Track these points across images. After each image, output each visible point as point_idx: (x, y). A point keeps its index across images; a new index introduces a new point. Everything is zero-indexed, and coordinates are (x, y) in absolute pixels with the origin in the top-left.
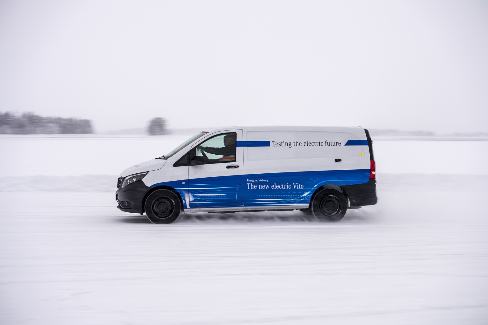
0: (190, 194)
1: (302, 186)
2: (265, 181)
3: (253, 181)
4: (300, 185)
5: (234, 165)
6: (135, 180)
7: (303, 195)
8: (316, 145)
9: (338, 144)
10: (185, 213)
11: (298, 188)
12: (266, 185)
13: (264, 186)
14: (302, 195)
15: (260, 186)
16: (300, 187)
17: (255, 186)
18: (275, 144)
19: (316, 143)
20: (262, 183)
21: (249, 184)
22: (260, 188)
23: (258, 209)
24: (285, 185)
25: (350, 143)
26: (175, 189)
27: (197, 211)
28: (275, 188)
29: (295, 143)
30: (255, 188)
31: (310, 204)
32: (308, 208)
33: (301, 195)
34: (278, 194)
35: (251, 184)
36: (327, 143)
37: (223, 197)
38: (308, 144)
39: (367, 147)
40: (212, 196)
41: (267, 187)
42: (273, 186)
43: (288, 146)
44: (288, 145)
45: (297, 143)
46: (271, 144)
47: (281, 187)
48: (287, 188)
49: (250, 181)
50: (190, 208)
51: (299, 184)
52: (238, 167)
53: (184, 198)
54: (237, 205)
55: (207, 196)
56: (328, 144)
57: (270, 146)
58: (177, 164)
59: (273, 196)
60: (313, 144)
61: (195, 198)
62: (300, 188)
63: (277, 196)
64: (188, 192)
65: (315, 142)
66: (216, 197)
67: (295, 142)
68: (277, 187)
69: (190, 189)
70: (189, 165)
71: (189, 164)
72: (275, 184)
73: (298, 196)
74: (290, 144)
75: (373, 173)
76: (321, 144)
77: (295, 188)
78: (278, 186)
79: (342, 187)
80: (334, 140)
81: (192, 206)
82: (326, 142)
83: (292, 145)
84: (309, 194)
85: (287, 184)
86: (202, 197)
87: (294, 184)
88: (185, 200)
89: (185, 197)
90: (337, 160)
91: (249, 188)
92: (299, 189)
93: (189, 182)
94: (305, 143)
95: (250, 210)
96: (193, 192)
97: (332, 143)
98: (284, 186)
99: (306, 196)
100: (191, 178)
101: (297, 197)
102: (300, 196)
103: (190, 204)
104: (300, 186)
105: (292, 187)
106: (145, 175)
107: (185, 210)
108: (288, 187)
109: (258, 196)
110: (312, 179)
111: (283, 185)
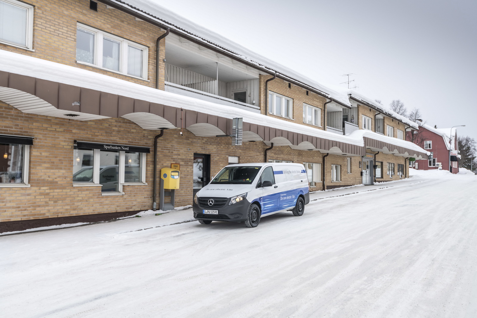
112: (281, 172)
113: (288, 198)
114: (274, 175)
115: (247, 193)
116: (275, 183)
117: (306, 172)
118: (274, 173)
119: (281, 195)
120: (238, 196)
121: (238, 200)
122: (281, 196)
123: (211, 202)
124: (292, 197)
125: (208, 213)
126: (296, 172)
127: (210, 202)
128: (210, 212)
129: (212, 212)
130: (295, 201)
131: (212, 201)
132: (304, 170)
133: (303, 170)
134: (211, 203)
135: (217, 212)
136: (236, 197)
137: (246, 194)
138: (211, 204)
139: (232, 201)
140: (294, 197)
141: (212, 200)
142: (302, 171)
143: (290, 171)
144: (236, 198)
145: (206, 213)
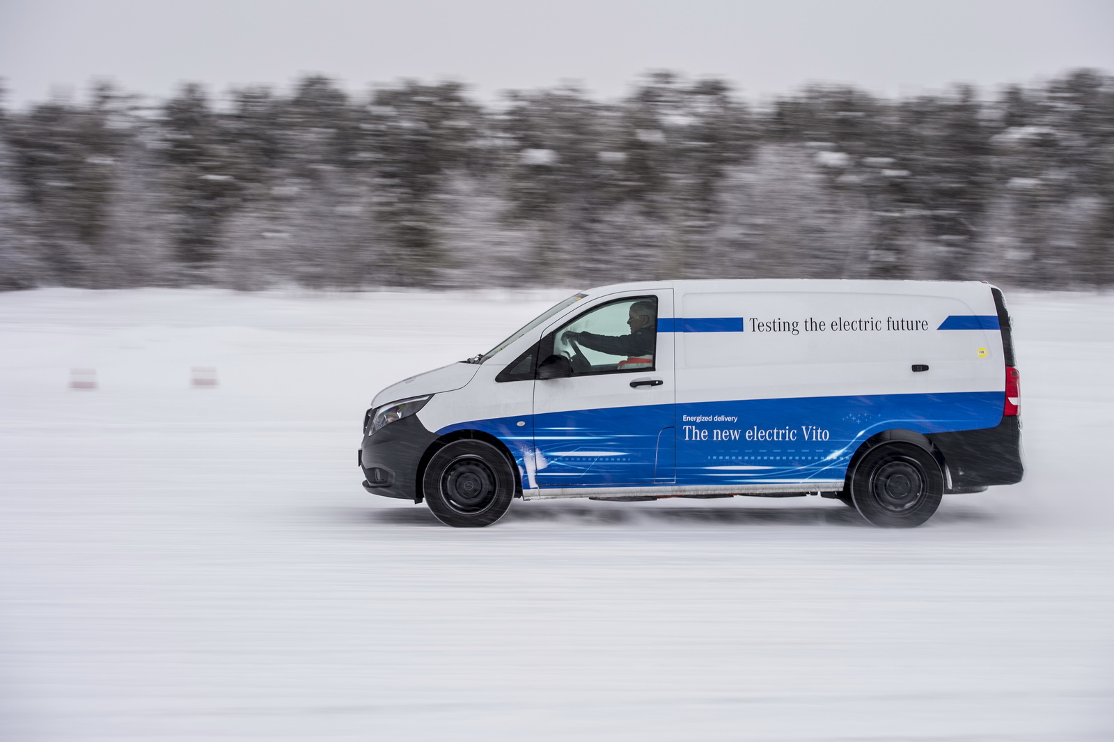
0: (538, 452)
1: (826, 433)
2: (729, 419)
3: (699, 419)
4: (819, 431)
5: (649, 378)
6: (399, 415)
7: (829, 458)
8: (863, 327)
9: (920, 325)
10: (525, 499)
11: (814, 439)
12: (731, 431)
13: (726, 433)
14: (825, 457)
15: (717, 433)
16: (821, 437)
17: (705, 432)
18: (757, 326)
19: (863, 324)
20: (723, 426)
21: (687, 427)
22: (717, 438)
23: (713, 493)
24: (781, 432)
25: (953, 323)
26: (498, 438)
27: (555, 496)
28: (755, 439)
29: (809, 324)
30: (705, 437)
31: (848, 479)
32: (841, 490)
33: (822, 458)
34: (762, 455)
35: (694, 427)
36: (891, 323)
37: (621, 461)
38: (841, 325)
39: (997, 334)
40: (593, 458)
41: (735, 435)
42: (749, 433)
43: (791, 329)
44: (791, 327)
45: (814, 324)
46: (747, 325)
47: (771, 435)
48: (787, 439)
49: (692, 419)
50: (537, 488)
51: (817, 429)
52: (660, 383)
53: (523, 460)
54: (657, 481)
55: (581, 457)
56: (894, 325)
57: (742, 331)
58: (506, 376)
59: (750, 458)
60: (856, 326)
61: (549, 462)
62: (819, 439)
63: (759, 458)
64: (533, 445)
65: (860, 321)
66: (604, 461)
67: (809, 320)
68: (759, 434)
69: (536, 438)
70: (535, 379)
71: (535, 376)
72: (755, 427)
73: (816, 458)
74: (795, 325)
75: (1013, 401)
76: (875, 326)
77: (806, 438)
78: (762, 433)
79: (931, 438)
80: (910, 317)
81: (543, 482)
82: (888, 321)
83: (801, 327)
84: (844, 455)
85: (785, 429)
86: (567, 459)
87: (804, 428)
88: (524, 467)
89: (525, 459)
90: (917, 368)
91: (687, 439)
92: (817, 441)
93: (535, 423)
94: (834, 324)
95: (692, 493)
96: (545, 447)
97: (905, 324)
98: (778, 433)
99: (835, 460)
100: (540, 410)
101: (813, 461)
102: (819, 459)
103: (536, 476)
104: (821, 433)
105: (800, 434)
106: (425, 402)
107: (525, 491)
108: (790, 436)
109: (712, 458)
110: (851, 415)
111: (775, 431)
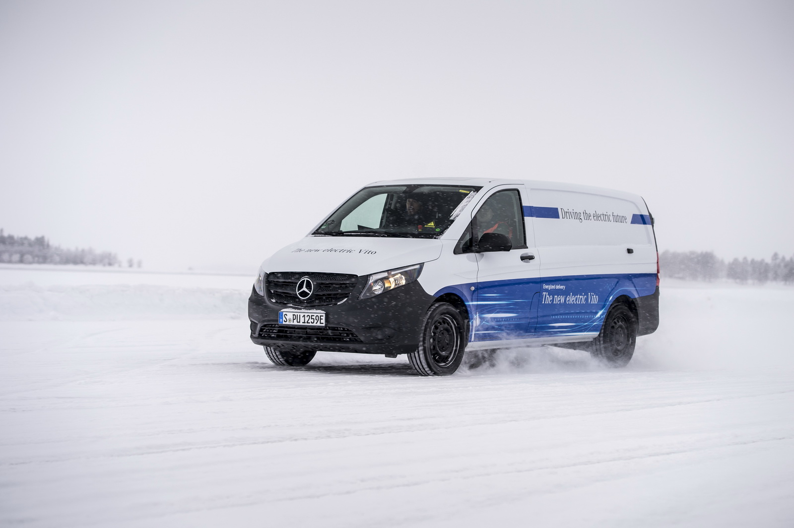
112: (551, 213)
113: (571, 299)
114: (526, 218)
115: (422, 265)
116: (524, 246)
117: (652, 223)
118: (525, 212)
119: (545, 287)
120: (393, 273)
121: (391, 284)
122: (546, 290)
123: (304, 289)
124: (587, 300)
125: (295, 323)
126: (611, 218)
127: (301, 286)
128: (302, 320)
129: (307, 319)
130: (598, 315)
131: (309, 286)
132: (642, 216)
133: (638, 213)
134: (304, 291)
135: (324, 318)
136: (386, 274)
137: (417, 267)
138: (304, 294)
139: (371, 287)
140: (595, 299)
141: (308, 282)
142: (634, 216)
143: (585, 213)
144: (387, 278)
145: (287, 323)
